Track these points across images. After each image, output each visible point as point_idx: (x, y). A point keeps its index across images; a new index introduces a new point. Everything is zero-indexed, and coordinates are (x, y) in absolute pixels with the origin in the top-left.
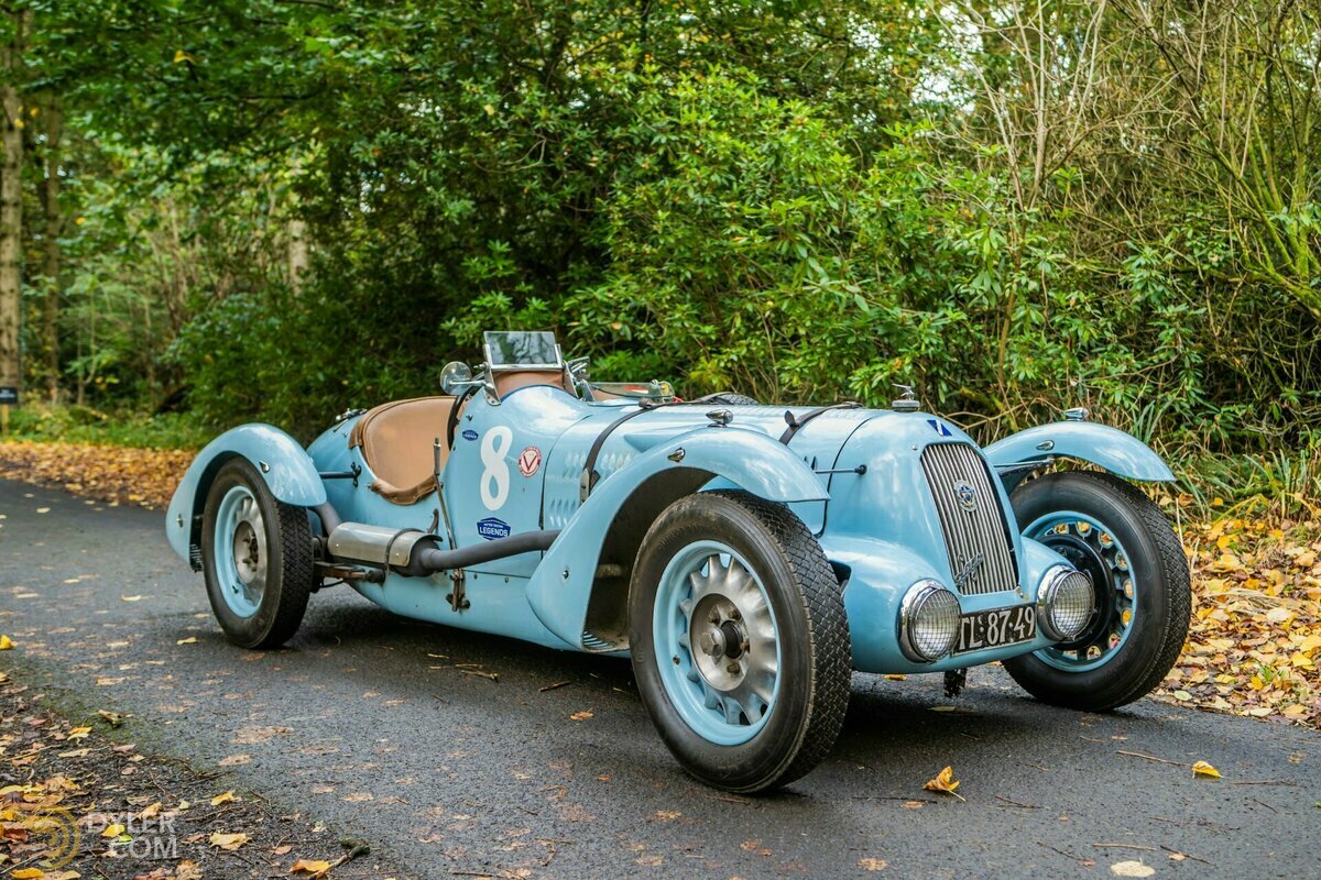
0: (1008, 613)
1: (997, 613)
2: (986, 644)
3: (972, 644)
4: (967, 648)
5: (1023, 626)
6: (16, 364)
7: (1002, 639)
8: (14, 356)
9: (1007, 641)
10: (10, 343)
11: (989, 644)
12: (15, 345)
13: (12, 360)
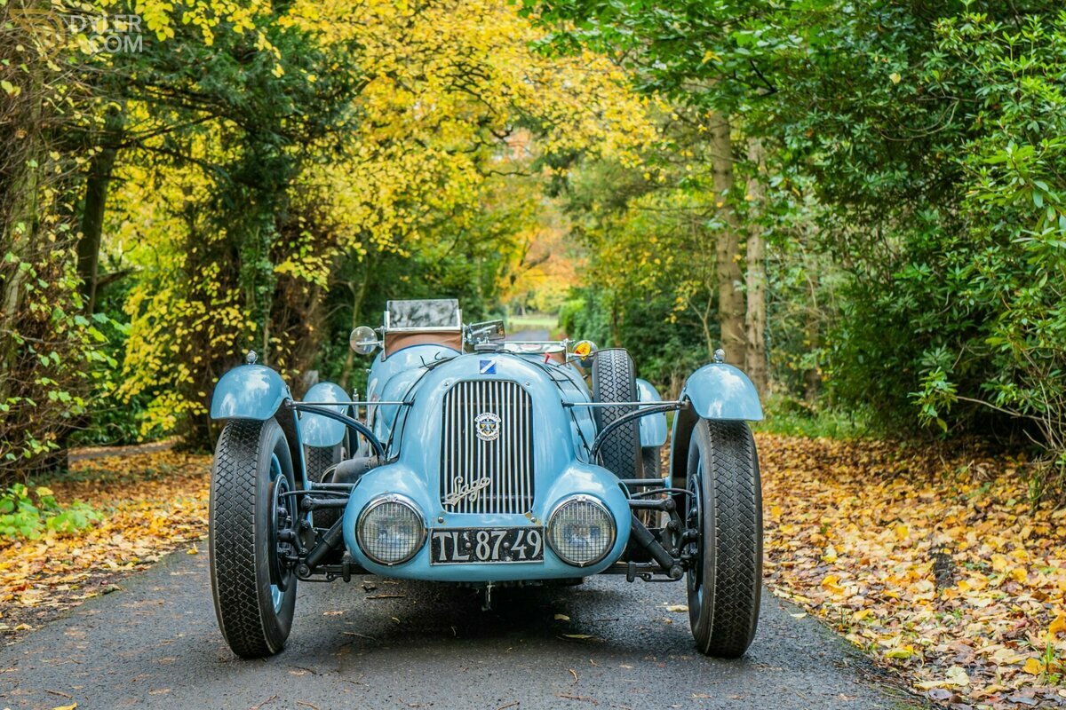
0: (502, 535)
1: (489, 532)
2: (473, 558)
3: (456, 556)
4: (449, 559)
5: (523, 547)
6: (762, 358)
7: (495, 555)
8: (761, 351)
9: (501, 558)
10: (756, 338)
11: (478, 559)
12: (761, 340)
13: (759, 354)
